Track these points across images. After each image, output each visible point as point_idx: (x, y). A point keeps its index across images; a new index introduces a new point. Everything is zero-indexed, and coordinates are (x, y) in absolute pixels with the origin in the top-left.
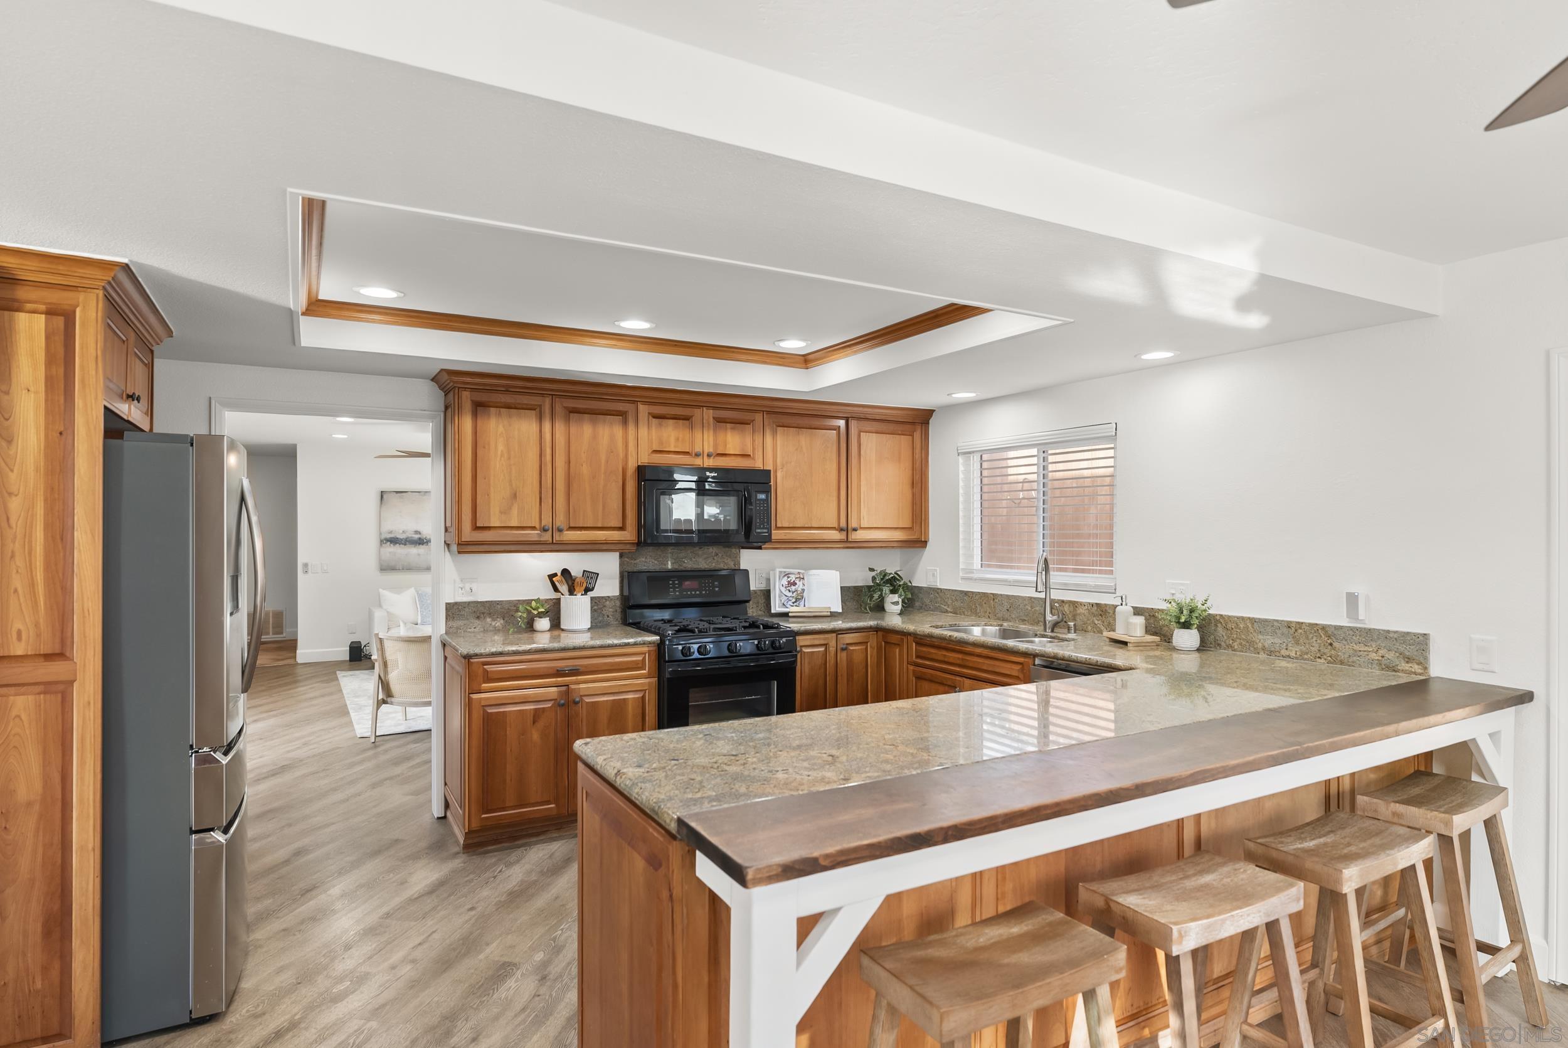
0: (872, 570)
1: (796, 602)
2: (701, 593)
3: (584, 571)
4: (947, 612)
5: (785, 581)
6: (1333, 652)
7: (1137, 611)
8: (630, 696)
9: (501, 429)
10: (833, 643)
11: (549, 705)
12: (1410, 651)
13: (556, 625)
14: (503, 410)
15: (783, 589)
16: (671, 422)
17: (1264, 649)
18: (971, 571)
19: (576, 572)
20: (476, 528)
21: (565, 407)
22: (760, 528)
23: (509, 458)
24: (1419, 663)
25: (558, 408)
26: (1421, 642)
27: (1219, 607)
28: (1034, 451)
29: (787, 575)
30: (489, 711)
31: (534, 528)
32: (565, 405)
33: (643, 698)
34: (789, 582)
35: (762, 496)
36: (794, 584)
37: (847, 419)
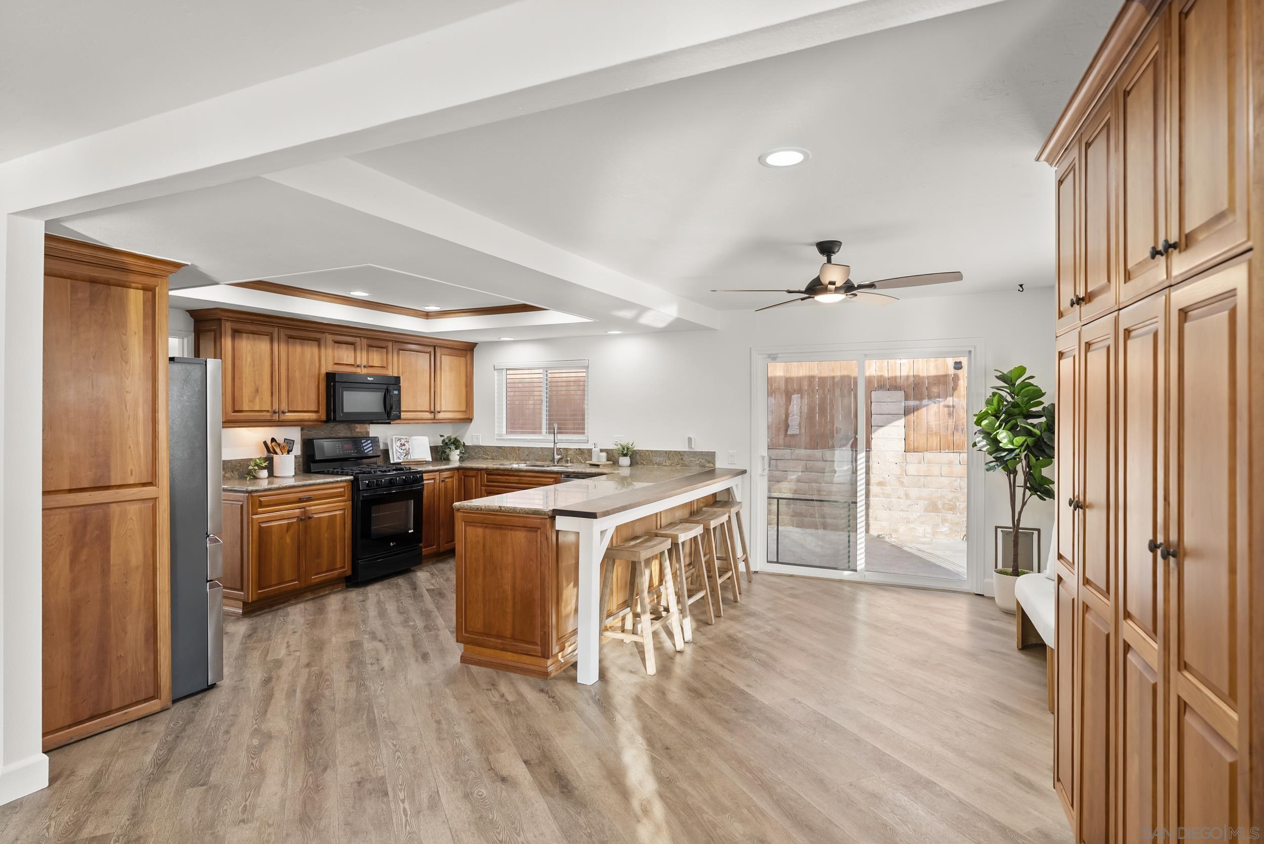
0: (442, 436)
1: (406, 456)
2: (354, 451)
3: (285, 439)
4: (487, 459)
5: (399, 444)
6: (683, 462)
7: (602, 451)
8: (337, 513)
9: (249, 347)
10: (438, 478)
11: (295, 520)
12: (709, 459)
13: (271, 474)
14: (250, 335)
15: (398, 448)
16: (344, 345)
17: (656, 463)
18: (501, 435)
19: (280, 440)
20: (235, 411)
21: (286, 335)
22: (395, 411)
23: (254, 366)
24: (713, 463)
25: (282, 335)
26: (713, 455)
27: (638, 447)
28: (541, 371)
29: (400, 440)
30: (262, 526)
31: (268, 411)
32: (286, 333)
33: (344, 513)
34: (401, 444)
35: (396, 392)
36: (404, 445)
37: (435, 347)
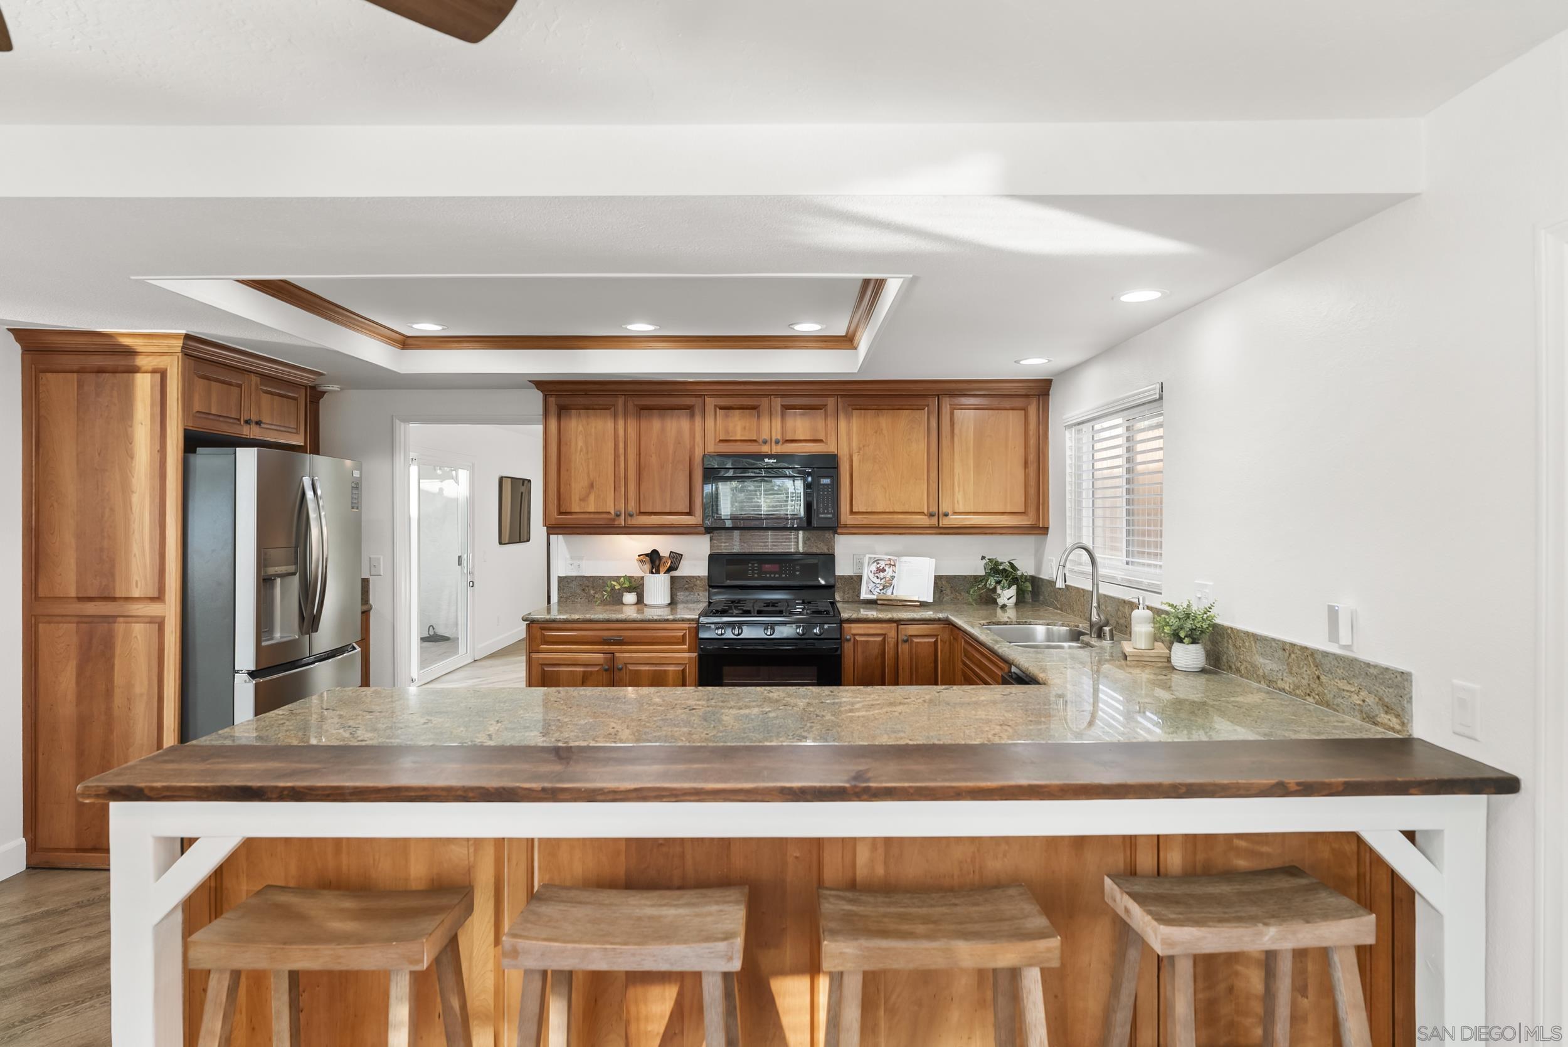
0: (983, 558)
1: (883, 589)
2: (780, 576)
3: (671, 552)
5: (874, 568)
6: (1320, 689)
8: (671, 668)
9: (580, 428)
10: (892, 634)
11: (596, 669)
12: (1389, 695)
13: (640, 601)
14: (582, 411)
15: (871, 576)
16: (737, 412)
17: (1264, 677)
19: (664, 553)
20: (560, 513)
21: (637, 405)
22: (824, 513)
23: (587, 453)
24: (1398, 716)
25: (630, 404)
29: (877, 561)
30: (546, 669)
31: (609, 513)
32: (636, 403)
33: (683, 671)
34: (878, 569)
35: (827, 481)
36: (884, 570)
37: (938, 396)
